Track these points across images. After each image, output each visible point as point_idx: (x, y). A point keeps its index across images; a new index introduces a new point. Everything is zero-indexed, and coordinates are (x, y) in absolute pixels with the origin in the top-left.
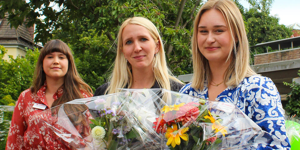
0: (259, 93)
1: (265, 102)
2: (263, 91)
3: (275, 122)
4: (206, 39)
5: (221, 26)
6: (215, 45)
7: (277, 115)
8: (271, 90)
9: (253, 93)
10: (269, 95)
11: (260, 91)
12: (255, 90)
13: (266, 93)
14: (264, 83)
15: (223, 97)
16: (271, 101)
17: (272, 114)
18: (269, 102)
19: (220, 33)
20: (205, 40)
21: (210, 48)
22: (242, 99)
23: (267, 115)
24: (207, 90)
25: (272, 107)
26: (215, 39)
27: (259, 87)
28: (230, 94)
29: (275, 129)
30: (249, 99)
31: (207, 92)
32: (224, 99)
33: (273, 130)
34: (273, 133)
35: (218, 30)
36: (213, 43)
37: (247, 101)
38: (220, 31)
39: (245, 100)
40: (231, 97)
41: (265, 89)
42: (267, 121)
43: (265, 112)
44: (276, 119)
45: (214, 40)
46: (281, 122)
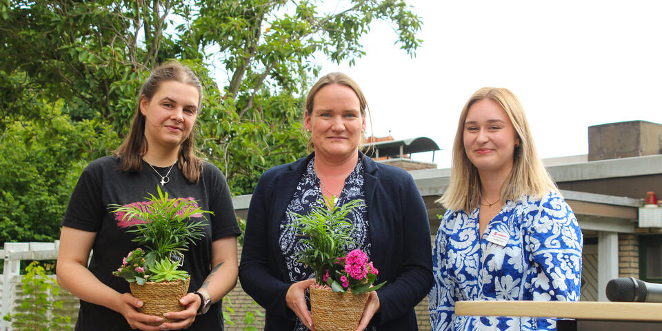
0: (538, 217)
1: (542, 230)
2: (543, 213)
3: (554, 255)
4: (477, 138)
5: (497, 121)
6: (489, 146)
7: (559, 246)
8: (556, 210)
9: (531, 217)
10: (551, 218)
11: (539, 214)
12: (534, 213)
13: (548, 215)
14: (547, 201)
15: (496, 224)
16: (552, 226)
17: (551, 244)
18: (550, 229)
19: (495, 130)
20: (475, 140)
21: (481, 150)
22: (518, 226)
23: (543, 247)
24: (478, 212)
25: (553, 234)
26: (489, 138)
27: (538, 208)
28: (505, 219)
29: (555, 265)
30: (526, 225)
31: (478, 215)
32: (498, 227)
33: (551, 266)
34: (552, 270)
35: (493, 126)
36: (485, 143)
37: (523, 228)
38: (495, 128)
39: (521, 227)
40: (506, 223)
41: (547, 210)
42: (543, 254)
43: (541, 242)
44: (556, 251)
45: (487, 140)
46: (562, 256)
